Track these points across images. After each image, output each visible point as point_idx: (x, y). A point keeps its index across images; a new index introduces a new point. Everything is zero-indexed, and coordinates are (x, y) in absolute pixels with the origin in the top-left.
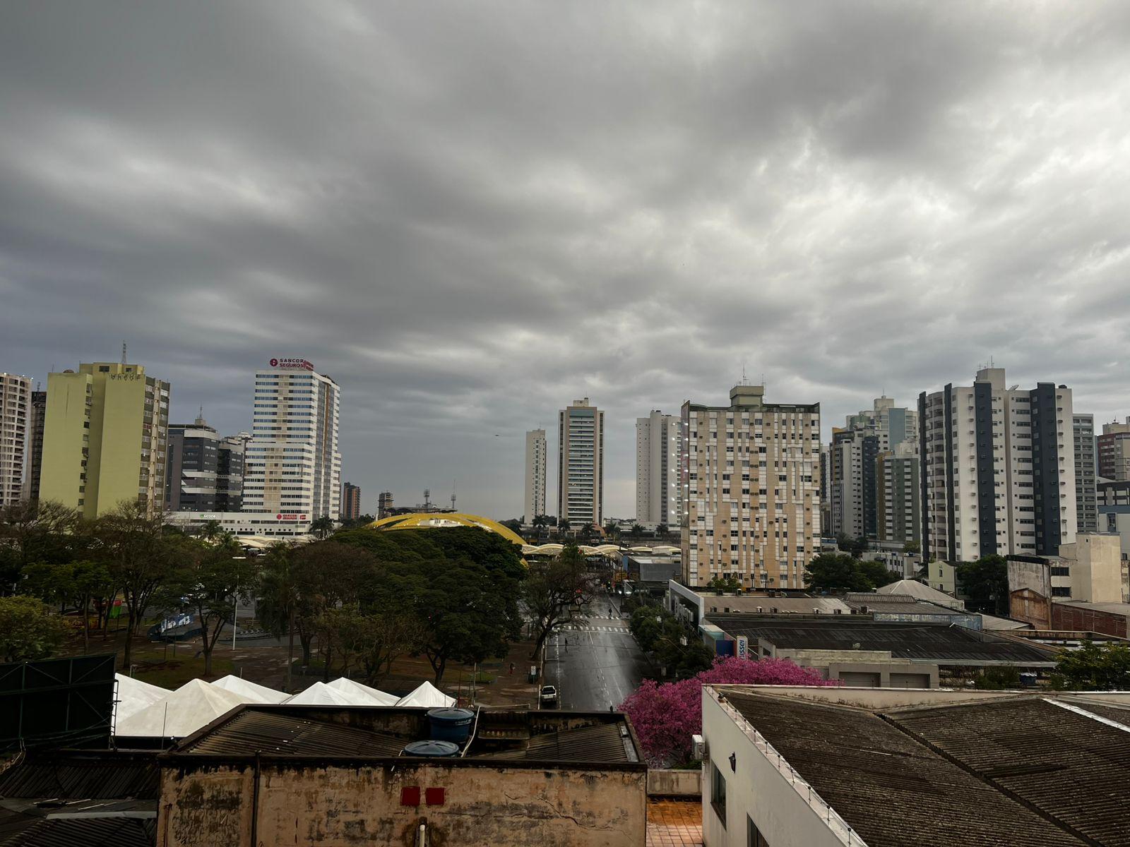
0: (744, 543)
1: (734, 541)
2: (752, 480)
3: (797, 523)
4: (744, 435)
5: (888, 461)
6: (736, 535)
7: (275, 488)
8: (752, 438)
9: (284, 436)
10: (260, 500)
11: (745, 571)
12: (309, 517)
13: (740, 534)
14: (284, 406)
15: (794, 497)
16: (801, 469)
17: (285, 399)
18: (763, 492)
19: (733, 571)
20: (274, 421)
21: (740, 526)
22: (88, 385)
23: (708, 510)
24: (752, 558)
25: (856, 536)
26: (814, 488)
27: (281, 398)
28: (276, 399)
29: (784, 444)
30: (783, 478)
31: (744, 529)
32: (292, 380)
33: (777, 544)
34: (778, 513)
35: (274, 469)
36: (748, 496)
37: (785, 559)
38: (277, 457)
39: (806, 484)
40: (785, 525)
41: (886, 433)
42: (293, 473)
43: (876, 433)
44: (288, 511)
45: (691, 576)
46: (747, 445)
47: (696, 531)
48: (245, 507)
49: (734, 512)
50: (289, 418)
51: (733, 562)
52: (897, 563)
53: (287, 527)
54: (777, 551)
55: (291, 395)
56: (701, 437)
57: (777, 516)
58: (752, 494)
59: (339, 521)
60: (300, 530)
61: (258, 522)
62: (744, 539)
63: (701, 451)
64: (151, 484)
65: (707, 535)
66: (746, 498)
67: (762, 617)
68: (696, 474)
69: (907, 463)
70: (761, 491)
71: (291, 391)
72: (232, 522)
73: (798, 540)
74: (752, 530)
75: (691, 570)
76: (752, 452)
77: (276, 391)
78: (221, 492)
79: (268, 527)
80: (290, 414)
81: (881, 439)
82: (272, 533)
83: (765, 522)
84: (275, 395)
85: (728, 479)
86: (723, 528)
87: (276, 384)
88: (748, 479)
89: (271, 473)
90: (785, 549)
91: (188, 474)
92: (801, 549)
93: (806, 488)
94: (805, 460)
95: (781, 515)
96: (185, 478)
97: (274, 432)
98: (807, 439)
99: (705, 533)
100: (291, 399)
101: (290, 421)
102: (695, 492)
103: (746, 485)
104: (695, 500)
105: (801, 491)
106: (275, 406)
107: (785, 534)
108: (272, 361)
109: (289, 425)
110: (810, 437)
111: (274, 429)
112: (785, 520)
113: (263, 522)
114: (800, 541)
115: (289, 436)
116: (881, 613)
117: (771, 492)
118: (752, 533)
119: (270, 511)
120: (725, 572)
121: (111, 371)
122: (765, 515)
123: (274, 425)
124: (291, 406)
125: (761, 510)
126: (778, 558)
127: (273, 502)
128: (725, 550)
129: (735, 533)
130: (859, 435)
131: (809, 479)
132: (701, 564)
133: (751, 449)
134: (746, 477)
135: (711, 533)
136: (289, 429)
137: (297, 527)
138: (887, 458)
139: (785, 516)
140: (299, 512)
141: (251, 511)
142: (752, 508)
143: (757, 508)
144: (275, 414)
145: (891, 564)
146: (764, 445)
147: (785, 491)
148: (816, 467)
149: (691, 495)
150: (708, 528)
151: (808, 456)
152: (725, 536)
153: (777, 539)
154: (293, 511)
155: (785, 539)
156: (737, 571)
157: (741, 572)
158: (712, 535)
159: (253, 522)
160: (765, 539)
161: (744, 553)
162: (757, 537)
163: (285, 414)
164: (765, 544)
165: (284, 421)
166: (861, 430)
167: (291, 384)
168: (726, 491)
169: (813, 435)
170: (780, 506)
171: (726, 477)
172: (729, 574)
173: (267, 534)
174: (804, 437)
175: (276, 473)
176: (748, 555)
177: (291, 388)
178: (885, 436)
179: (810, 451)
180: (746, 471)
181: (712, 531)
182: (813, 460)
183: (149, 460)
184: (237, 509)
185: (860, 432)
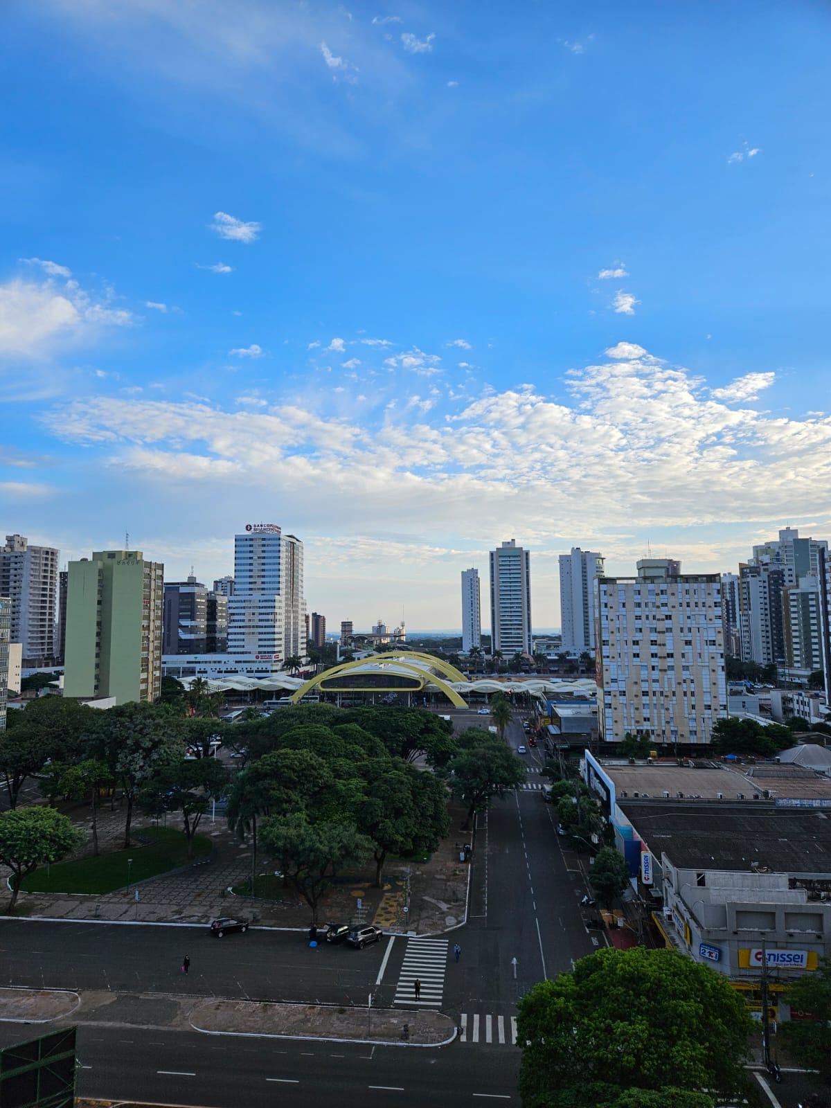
0: (655, 702)
1: (645, 700)
2: (660, 645)
3: (704, 683)
4: (650, 605)
5: (793, 594)
6: (648, 695)
7: (253, 633)
8: (658, 607)
9: (259, 589)
10: (241, 643)
11: (656, 728)
12: (282, 656)
13: (651, 694)
14: (259, 564)
15: (699, 660)
16: (705, 634)
17: (259, 558)
18: (671, 655)
19: (645, 728)
20: (251, 577)
21: (650, 686)
22: (100, 570)
23: (620, 672)
24: (663, 715)
25: (766, 662)
26: (718, 651)
27: (255, 557)
28: (251, 558)
29: (688, 611)
30: (688, 643)
31: (654, 690)
32: (264, 542)
33: (686, 703)
34: (686, 675)
35: (251, 617)
36: (656, 659)
37: (694, 716)
38: (254, 607)
39: (710, 647)
40: (692, 685)
41: (790, 567)
42: (268, 620)
43: (781, 567)
44: (265, 652)
45: (608, 732)
46: (654, 613)
47: (610, 692)
48: (230, 650)
49: (644, 674)
50: (263, 573)
51: (645, 719)
52: (803, 703)
53: (264, 666)
54: (686, 709)
55: (263, 555)
56: (611, 608)
57: (684, 677)
58: (660, 657)
59: (307, 656)
60: (274, 668)
61: (240, 662)
62: (655, 698)
63: (612, 620)
64: (151, 648)
65: (620, 695)
66: (655, 661)
67: (669, 801)
68: (608, 641)
69: (811, 596)
70: (668, 654)
71: (263, 552)
72: (219, 662)
73: (705, 699)
74: (662, 690)
75: (607, 727)
76: (659, 620)
77: (251, 552)
78: (211, 635)
79: (248, 666)
80: (263, 570)
81: (786, 573)
82: (252, 672)
83: (673, 682)
84: (251, 555)
85: (638, 644)
86: (635, 688)
87: (251, 546)
88: (656, 645)
89: (250, 620)
90: (693, 707)
91: (184, 623)
92: (708, 707)
93: (711, 651)
94: (709, 626)
95: (689, 677)
96: (181, 627)
97: (251, 586)
98: (710, 607)
99: (618, 694)
100: (264, 558)
101: (264, 576)
102: (608, 657)
103: (654, 649)
104: (608, 663)
105: (706, 654)
106: (251, 564)
107: (693, 694)
108: (247, 527)
109: (263, 580)
110: (713, 605)
111: (250, 583)
112: (692, 681)
113: (245, 662)
114: (707, 700)
115: (263, 589)
116: (782, 799)
117: (677, 655)
118: (662, 693)
119: (250, 653)
120: (638, 728)
121: (117, 558)
122: (673, 677)
123: (252, 580)
124: (263, 564)
125: (669, 672)
126: (687, 716)
127: (252, 644)
128: (637, 709)
129: (645, 694)
130: (765, 570)
131: (713, 643)
132: (616, 722)
133: (657, 617)
134: (654, 643)
135: (623, 693)
136: (263, 583)
137: (272, 665)
138: (792, 591)
139: (692, 678)
140: (274, 652)
141: (235, 653)
142: (661, 670)
143: (665, 670)
144: (251, 571)
145: (798, 703)
146: (669, 613)
147: (691, 654)
148: (719, 632)
149: (604, 660)
150: (621, 689)
151: (711, 622)
152: (636, 696)
153: (685, 698)
154: (268, 652)
155: (693, 698)
156: (649, 728)
157: (653, 728)
158: (624, 695)
159: (237, 662)
160: (674, 698)
161: (655, 711)
162: (667, 696)
163: (259, 570)
164: (674, 702)
165: (258, 576)
166: (766, 564)
167: (264, 545)
168: (636, 655)
169: (715, 603)
170: (686, 668)
171: (636, 643)
172: (642, 731)
173: (248, 672)
174: (707, 605)
175: (254, 620)
176: (659, 713)
177: (264, 549)
178: (790, 570)
179: (713, 618)
180: (654, 637)
181: (624, 692)
182: (716, 625)
183: (149, 630)
184: (223, 650)
185: (766, 567)
